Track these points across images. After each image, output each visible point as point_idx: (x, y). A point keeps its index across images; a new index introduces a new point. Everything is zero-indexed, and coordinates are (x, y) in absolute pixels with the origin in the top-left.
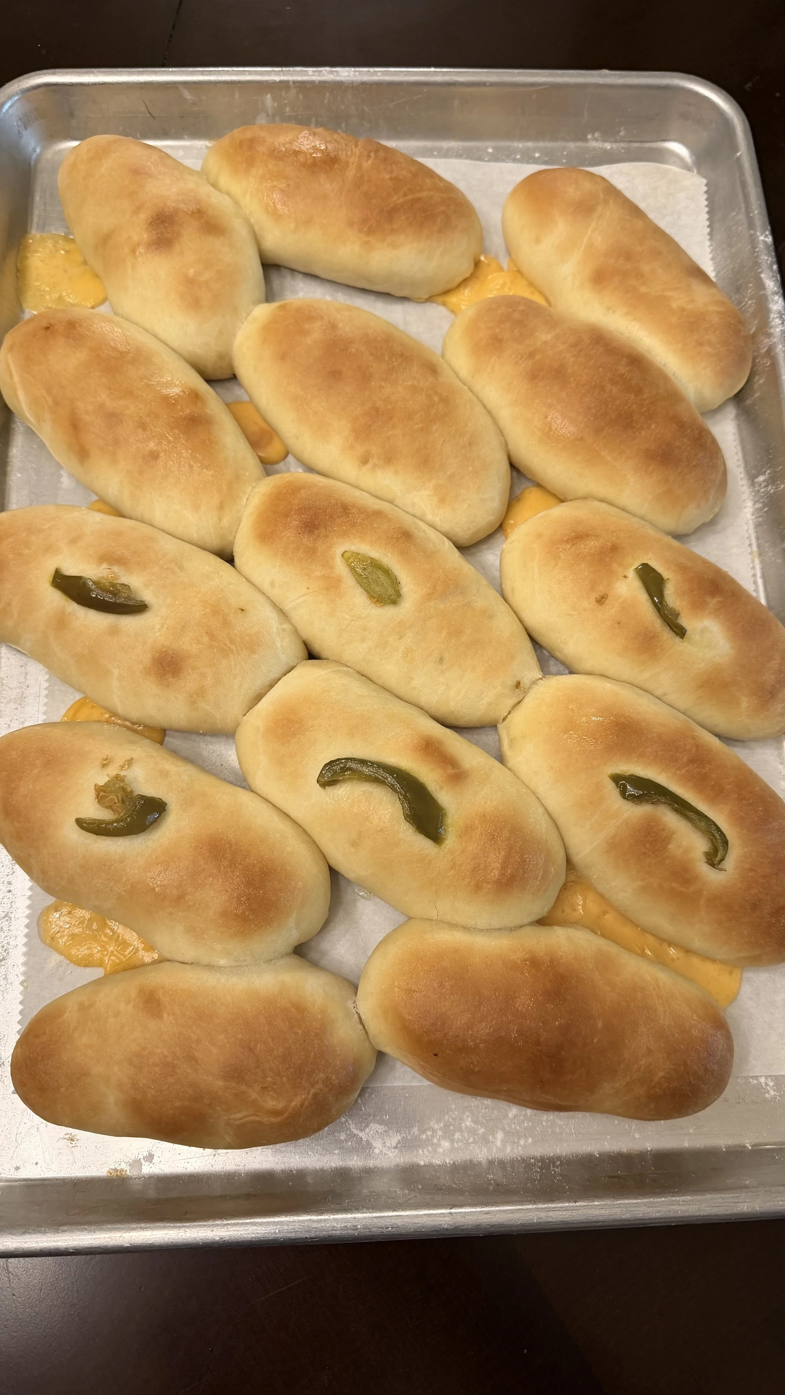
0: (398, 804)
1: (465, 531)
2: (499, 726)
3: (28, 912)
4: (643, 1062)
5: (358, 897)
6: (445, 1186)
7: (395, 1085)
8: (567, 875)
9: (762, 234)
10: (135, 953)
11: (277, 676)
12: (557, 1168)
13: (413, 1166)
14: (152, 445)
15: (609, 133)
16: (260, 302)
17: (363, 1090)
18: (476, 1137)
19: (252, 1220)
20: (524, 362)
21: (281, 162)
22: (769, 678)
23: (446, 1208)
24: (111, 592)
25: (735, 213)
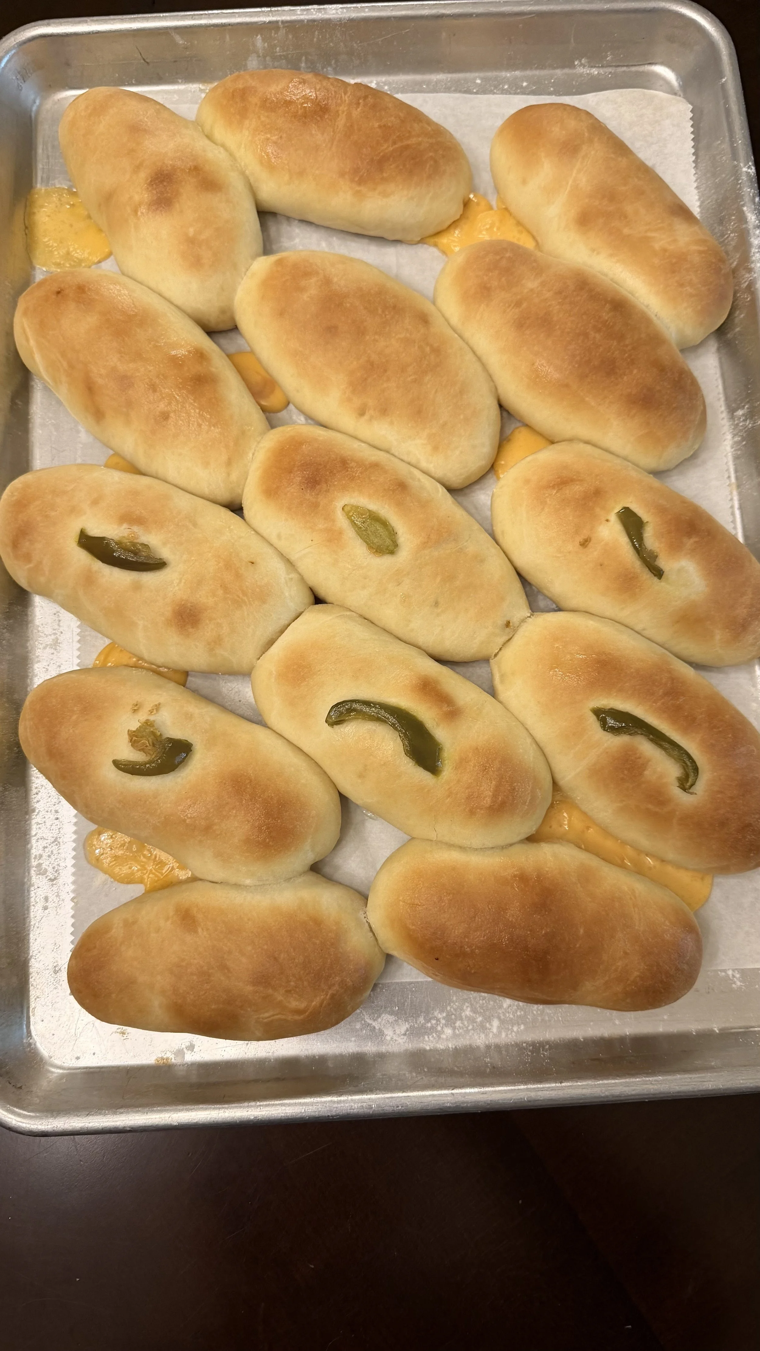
0: (399, 740)
1: (456, 475)
2: (491, 661)
3: (74, 837)
4: (620, 964)
5: (366, 818)
6: (448, 1068)
7: (403, 981)
8: (553, 795)
9: (745, 166)
10: (171, 871)
11: (286, 622)
12: (546, 1051)
13: (420, 1051)
14: (162, 406)
15: (595, 58)
16: (258, 255)
17: (375, 985)
18: (475, 1024)
19: (281, 1102)
20: (511, 310)
21: (273, 114)
22: (741, 612)
23: (449, 1089)
24: (132, 552)
25: (719, 142)
